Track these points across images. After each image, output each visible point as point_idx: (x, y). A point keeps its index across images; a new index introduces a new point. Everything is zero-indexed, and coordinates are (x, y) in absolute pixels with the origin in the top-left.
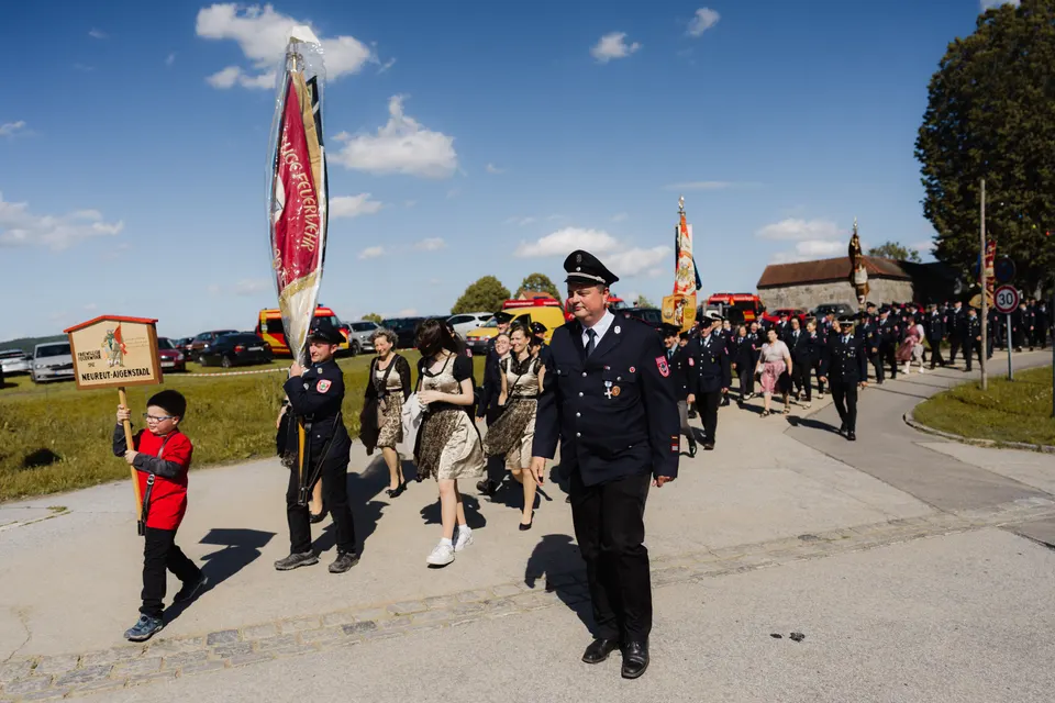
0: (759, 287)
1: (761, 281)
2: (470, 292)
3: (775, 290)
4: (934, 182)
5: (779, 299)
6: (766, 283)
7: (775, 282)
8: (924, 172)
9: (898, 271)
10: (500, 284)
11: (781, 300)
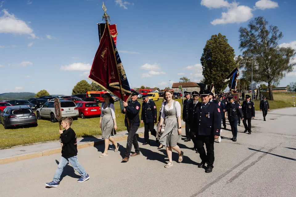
0: (172, 88)
1: (173, 86)
2: (78, 85)
3: (176, 88)
4: (204, 68)
5: (176, 90)
6: (174, 87)
7: (176, 87)
8: (202, 65)
9: (198, 85)
10: (87, 82)
11: (177, 91)
